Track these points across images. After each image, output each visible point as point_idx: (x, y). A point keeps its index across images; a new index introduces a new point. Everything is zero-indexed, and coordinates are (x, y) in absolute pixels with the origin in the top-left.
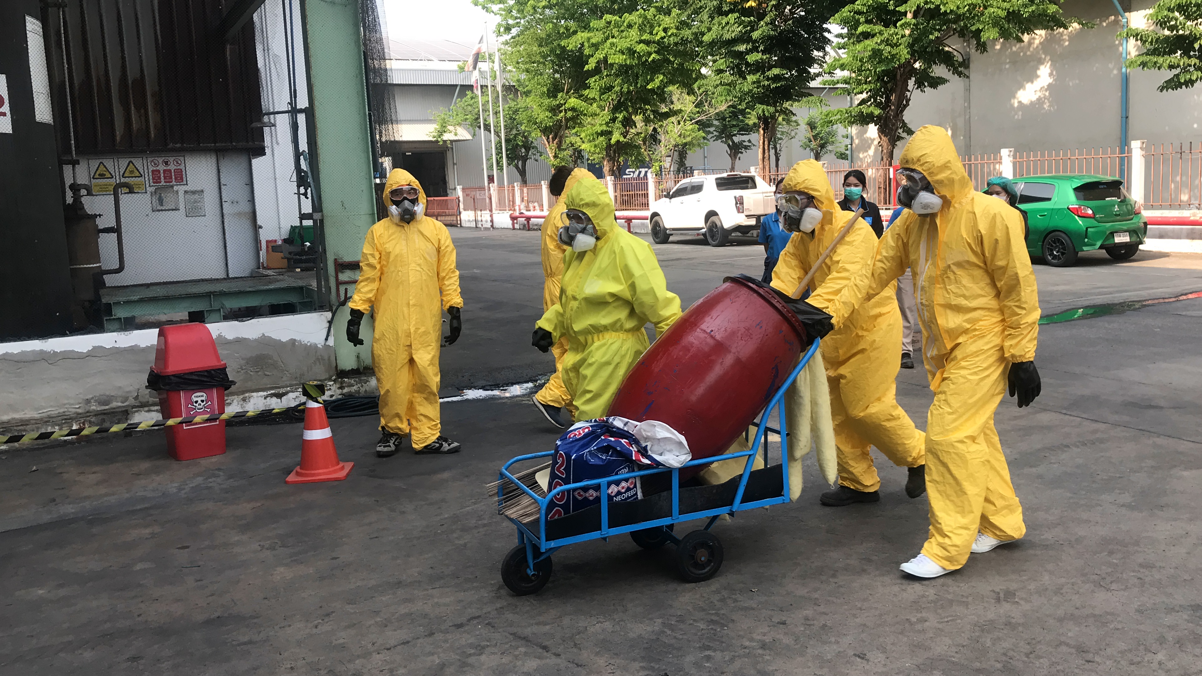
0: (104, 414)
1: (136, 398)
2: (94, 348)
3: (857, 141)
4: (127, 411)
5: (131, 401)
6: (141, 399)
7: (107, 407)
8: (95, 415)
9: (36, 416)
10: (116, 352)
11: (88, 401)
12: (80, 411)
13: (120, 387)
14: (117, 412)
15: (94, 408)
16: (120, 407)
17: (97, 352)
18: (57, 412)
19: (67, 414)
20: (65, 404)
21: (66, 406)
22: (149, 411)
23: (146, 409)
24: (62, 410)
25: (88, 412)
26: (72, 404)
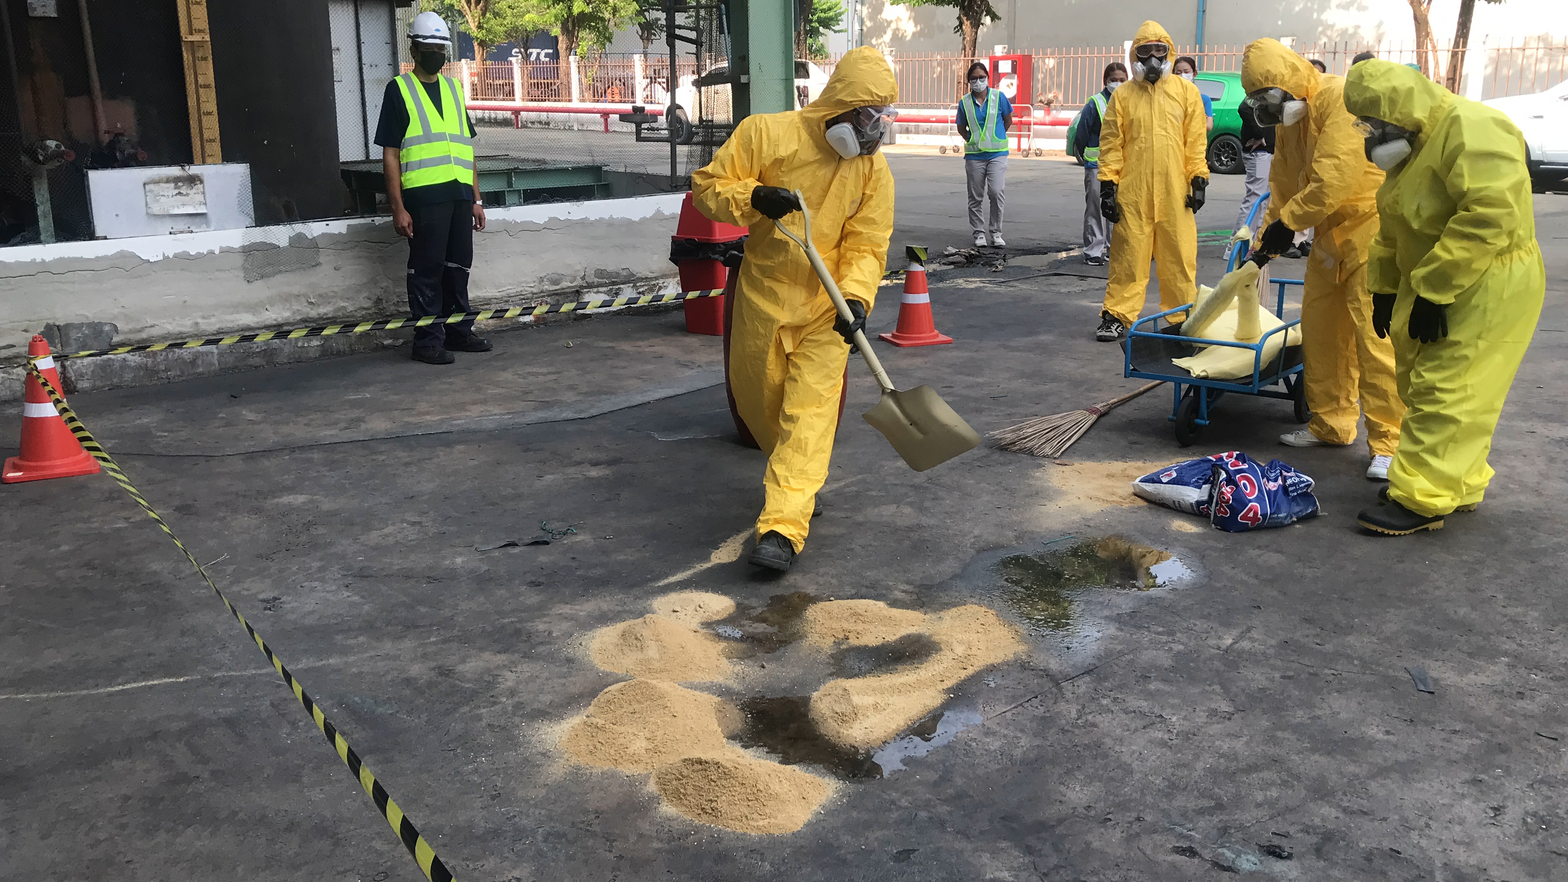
0: (557, 294)
1: (583, 278)
2: (551, 219)
3: (868, 24)
4: (577, 291)
5: (578, 282)
6: (587, 279)
7: (558, 287)
8: (549, 296)
9: (498, 294)
10: (570, 224)
11: (541, 280)
12: (535, 290)
13: (570, 265)
14: (567, 293)
15: (546, 287)
16: (569, 287)
17: (553, 225)
18: (515, 291)
19: (524, 293)
20: (522, 283)
21: (524, 285)
22: (598, 292)
23: (595, 290)
24: (519, 289)
25: (542, 292)
26: (529, 283)
